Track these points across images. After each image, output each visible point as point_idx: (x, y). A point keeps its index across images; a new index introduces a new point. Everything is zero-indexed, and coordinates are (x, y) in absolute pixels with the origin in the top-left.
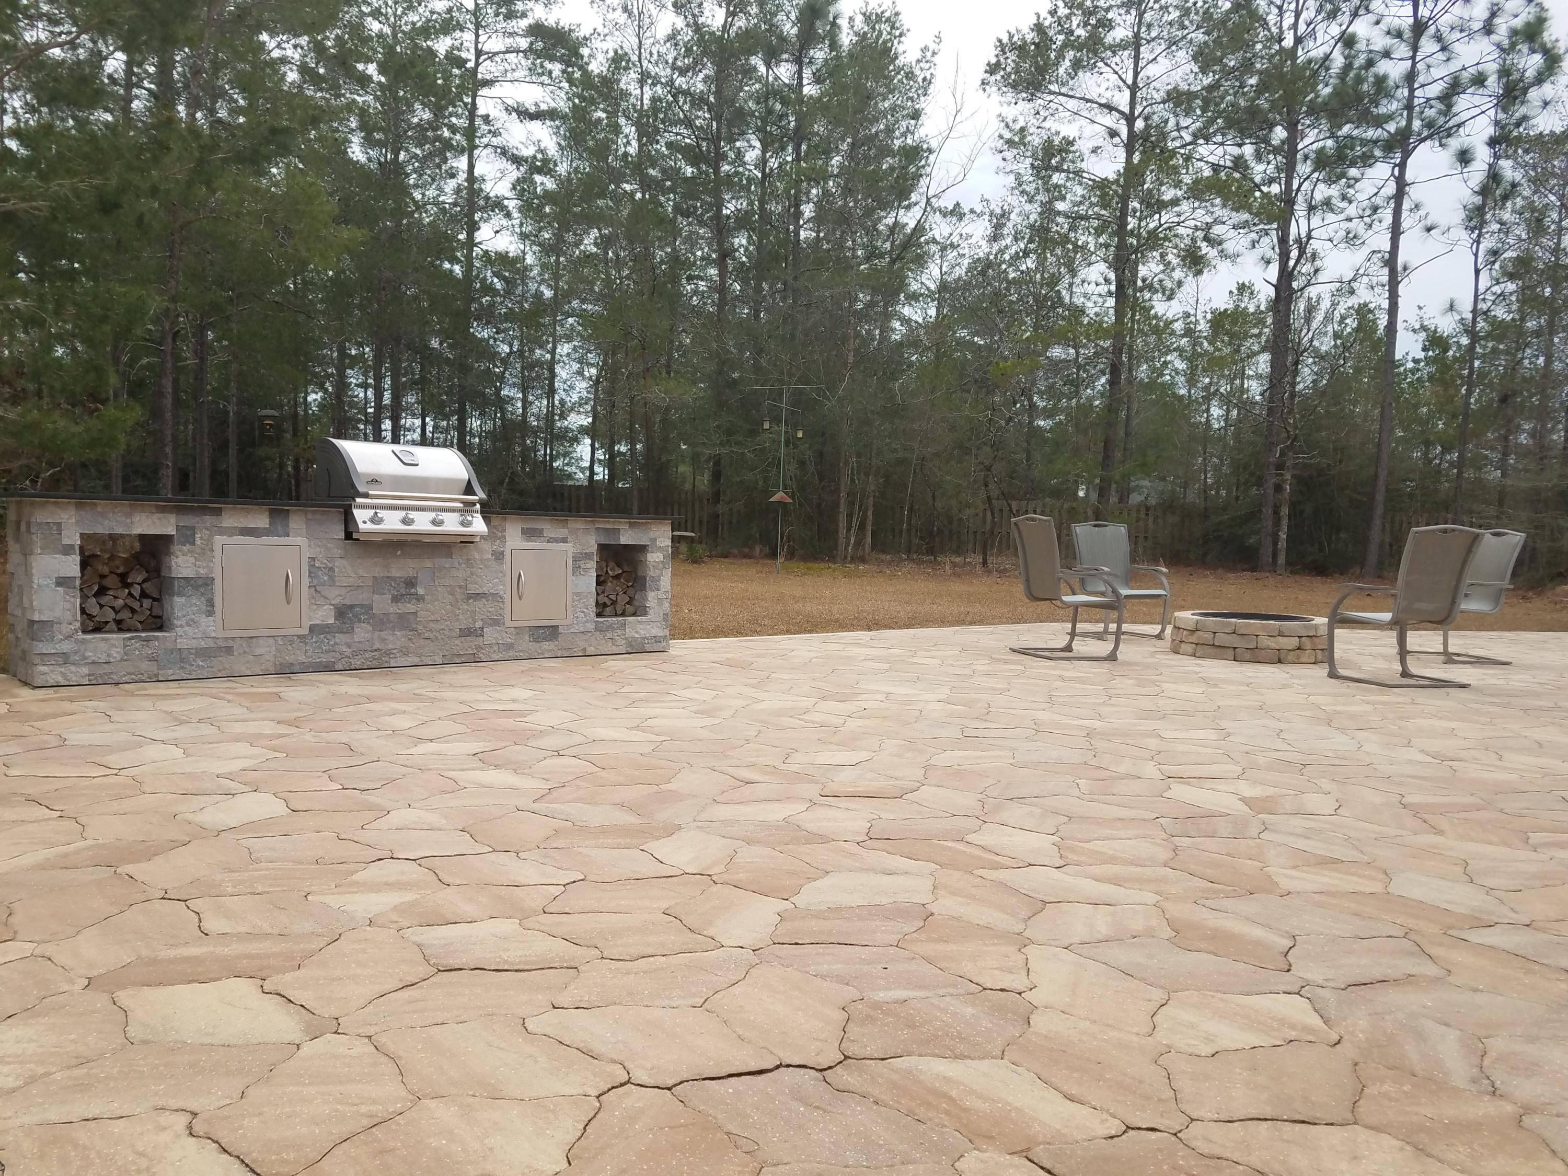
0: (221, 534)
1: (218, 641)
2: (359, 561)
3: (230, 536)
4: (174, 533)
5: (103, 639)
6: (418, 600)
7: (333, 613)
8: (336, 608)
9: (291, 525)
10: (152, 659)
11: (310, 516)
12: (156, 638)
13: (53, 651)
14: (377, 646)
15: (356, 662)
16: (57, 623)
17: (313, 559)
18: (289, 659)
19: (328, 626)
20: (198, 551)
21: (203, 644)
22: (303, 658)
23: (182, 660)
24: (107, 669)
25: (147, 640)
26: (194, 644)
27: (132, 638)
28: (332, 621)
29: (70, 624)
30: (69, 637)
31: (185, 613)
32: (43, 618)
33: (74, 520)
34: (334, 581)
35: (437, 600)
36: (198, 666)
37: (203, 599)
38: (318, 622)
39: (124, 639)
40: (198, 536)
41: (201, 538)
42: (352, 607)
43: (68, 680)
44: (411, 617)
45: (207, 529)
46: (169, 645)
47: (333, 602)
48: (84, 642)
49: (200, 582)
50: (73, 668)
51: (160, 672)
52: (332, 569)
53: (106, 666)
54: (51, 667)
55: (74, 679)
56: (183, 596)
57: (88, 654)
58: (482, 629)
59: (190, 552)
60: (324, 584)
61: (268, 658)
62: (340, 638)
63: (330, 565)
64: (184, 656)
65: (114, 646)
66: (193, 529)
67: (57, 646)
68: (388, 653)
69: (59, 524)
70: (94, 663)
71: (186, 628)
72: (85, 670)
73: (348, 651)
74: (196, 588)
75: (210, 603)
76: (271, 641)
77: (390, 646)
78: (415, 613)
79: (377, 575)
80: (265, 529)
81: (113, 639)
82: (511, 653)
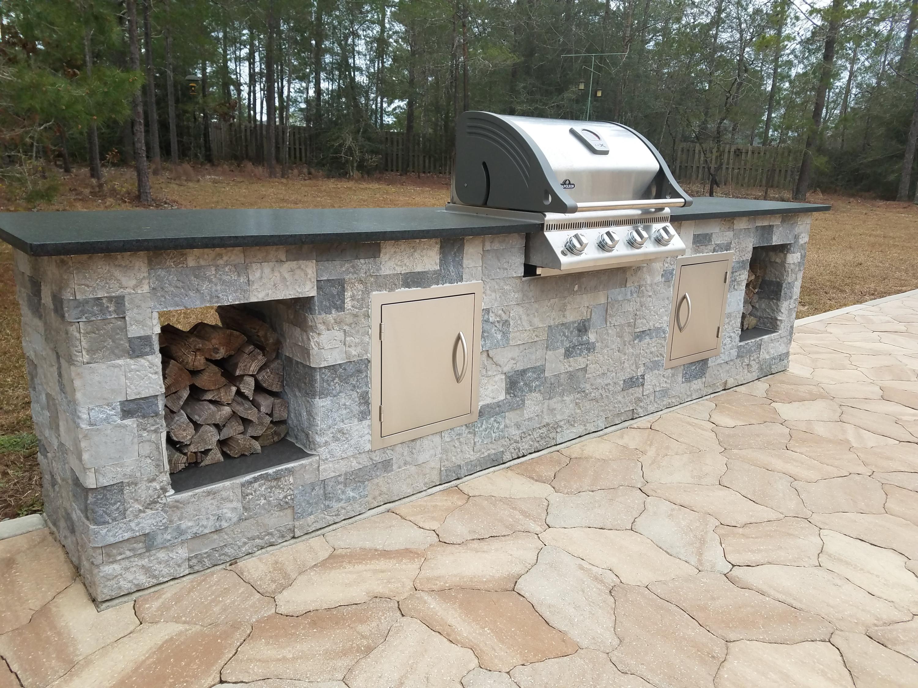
0: (380, 287)
1: (373, 455)
2: (536, 306)
3: (391, 290)
4: (313, 293)
5: (209, 493)
6: (589, 350)
7: (504, 385)
8: (506, 377)
9: (465, 262)
10: (282, 506)
11: (488, 247)
12: (290, 471)
13: (127, 535)
14: (547, 419)
15: (524, 446)
16: (129, 484)
17: (487, 311)
18: (456, 459)
19: (498, 404)
20: (349, 319)
21: (355, 465)
22: (471, 456)
23: (326, 496)
24: (217, 540)
25: (277, 477)
26: (343, 467)
27: (256, 480)
28: (502, 396)
29: (154, 480)
30: (151, 504)
31: (330, 422)
32: (105, 482)
34: (508, 340)
35: (607, 346)
36: (348, 500)
37: (355, 395)
38: (488, 401)
39: (243, 485)
40: (348, 294)
41: (353, 297)
42: (524, 372)
43: (155, 577)
44: (580, 374)
45: (361, 281)
46: (309, 478)
47: (506, 369)
48: (176, 506)
49: (351, 369)
50: (162, 555)
51: (297, 523)
52: (506, 323)
53: (215, 536)
54: (126, 563)
55: (165, 571)
56: (326, 396)
57: (185, 524)
58: (643, 376)
59: (339, 322)
60: (496, 346)
61: (433, 464)
62: (511, 417)
63: (505, 317)
64: (329, 489)
65: (227, 499)
66: (341, 284)
67: (133, 525)
68: (556, 427)
70: (196, 537)
71: (333, 445)
72: (182, 552)
73: (514, 432)
74: (345, 380)
75: (365, 400)
76: (437, 439)
77: (559, 417)
78: (585, 370)
79: (552, 323)
80: (435, 272)
81: (224, 488)
82: (665, 401)
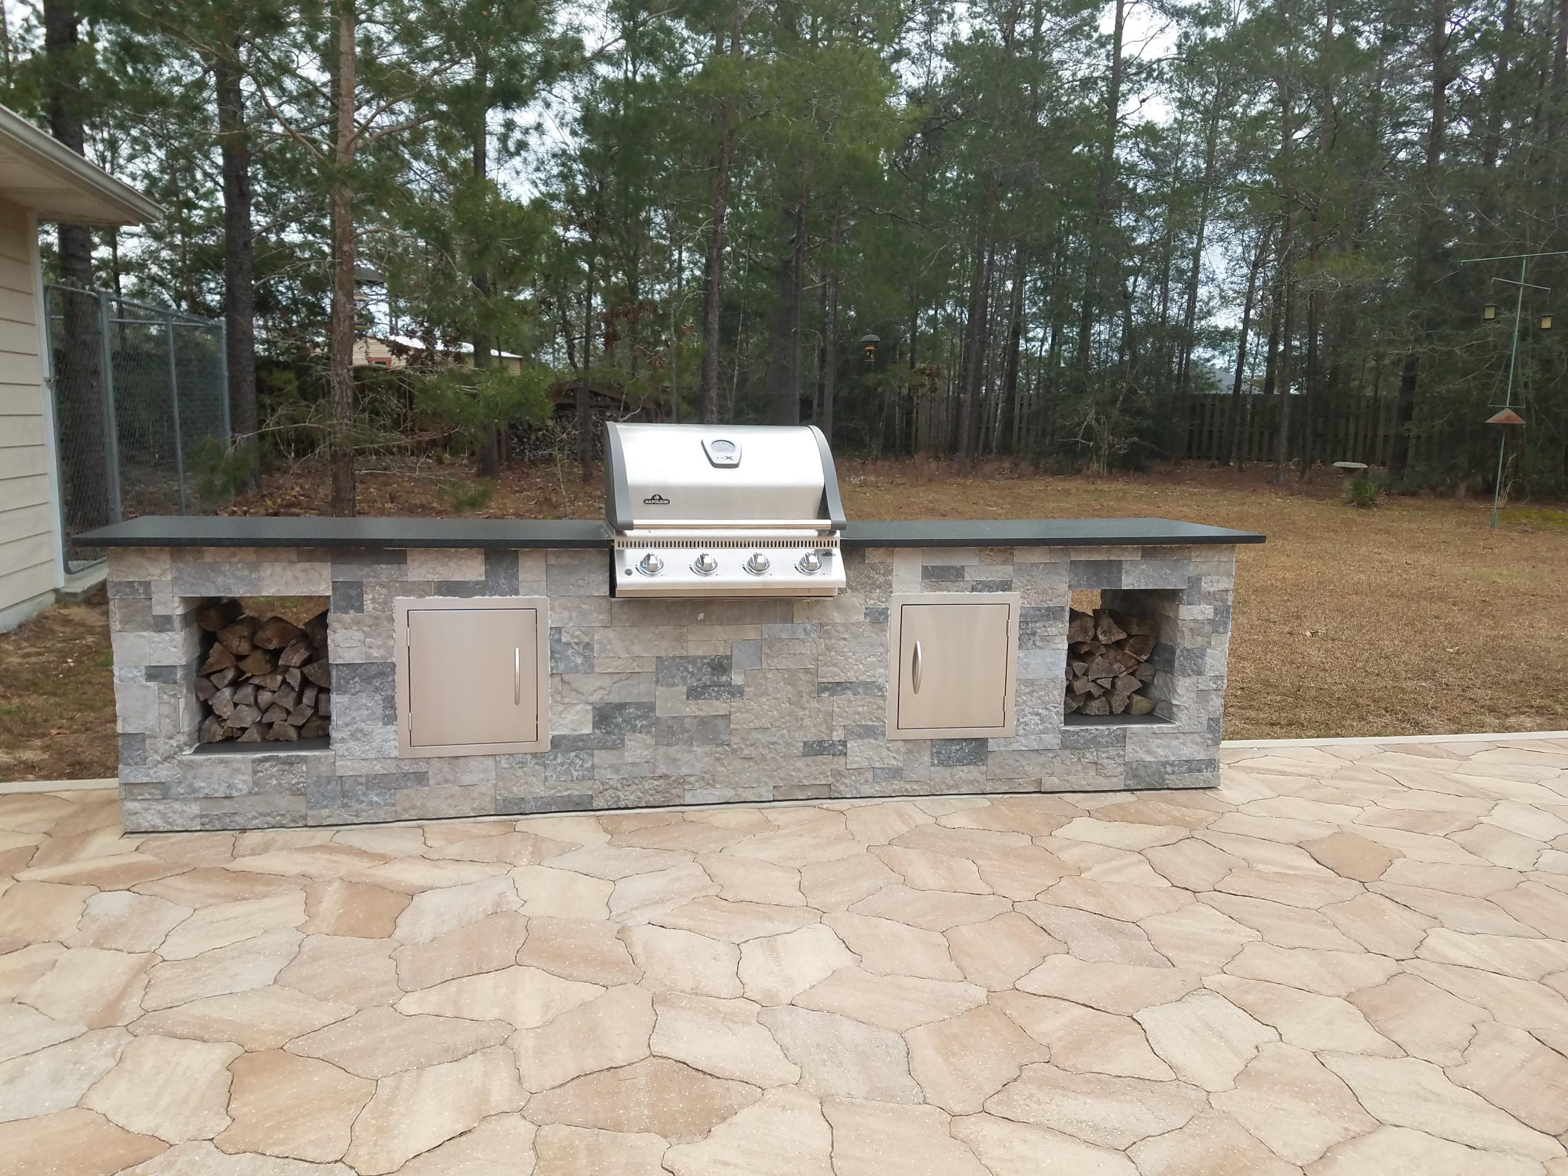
0: (407, 593)
1: (402, 764)
2: (635, 631)
3: (420, 596)
4: (329, 593)
5: (221, 761)
6: (733, 695)
7: (590, 716)
8: (594, 708)
9: (522, 576)
10: (296, 792)
11: (552, 561)
12: (304, 760)
13: (146, 780)
14: (662, 769)
15: (628, 796)
16: (150, 737)
17: (559, 630)
18: (518, 790)
19: (580, 738)
20: (369, 621)
21: (378, 768)
22: (540, 790)
23: (344, 794)
24: (228, 807)
25: (290, 762)
26: (364, 768)
27: (266, 760)
28: (587, 730)
29: (171, 738)
30: (168, 758)
31: (348, 719)
32: (130, 730)
33: (169, 578)
34: (592, 666)
35: (765, 693)
36: (371, 803)
37: (378, 697)
38: (565, 732)
39: (254, 761)
40: (368, 597)
41: (373, 600)
42: (621, 707)
43: (169, 823)
44: (721, 723)
45: (382, 585)
46: (324, 770)
47: (592, 699)
48: (190, 765)
49: (373, 671)
50: (177, 806)
51: (310, 812)
52: (588, 646)
53: (226, 802)
54: (145, 804)
55: (179, 821)
56: (345, 693)
57: (199, 784)
58: (844, 743)
59: (358, 622)
60: (575, 670)
61: (484, 790)
62: (601, 757)
63: (586, 639)
64: (347, 787)
65: (237, 771)
66: (358, 585)
67: (151, 772)
68: (681, 781)
69: (147, 585)
70: (206, 797)
71: (352, 744)
72: (195, 809)
73: (614, 778)
74: (367, 680)
75: (390, 703)
76: (490, 762)
77: (685, 771)
78: (727, 717)
79: (663, 654)
80: (477, 583)
81: (235, 760)
82: (897, 785)
